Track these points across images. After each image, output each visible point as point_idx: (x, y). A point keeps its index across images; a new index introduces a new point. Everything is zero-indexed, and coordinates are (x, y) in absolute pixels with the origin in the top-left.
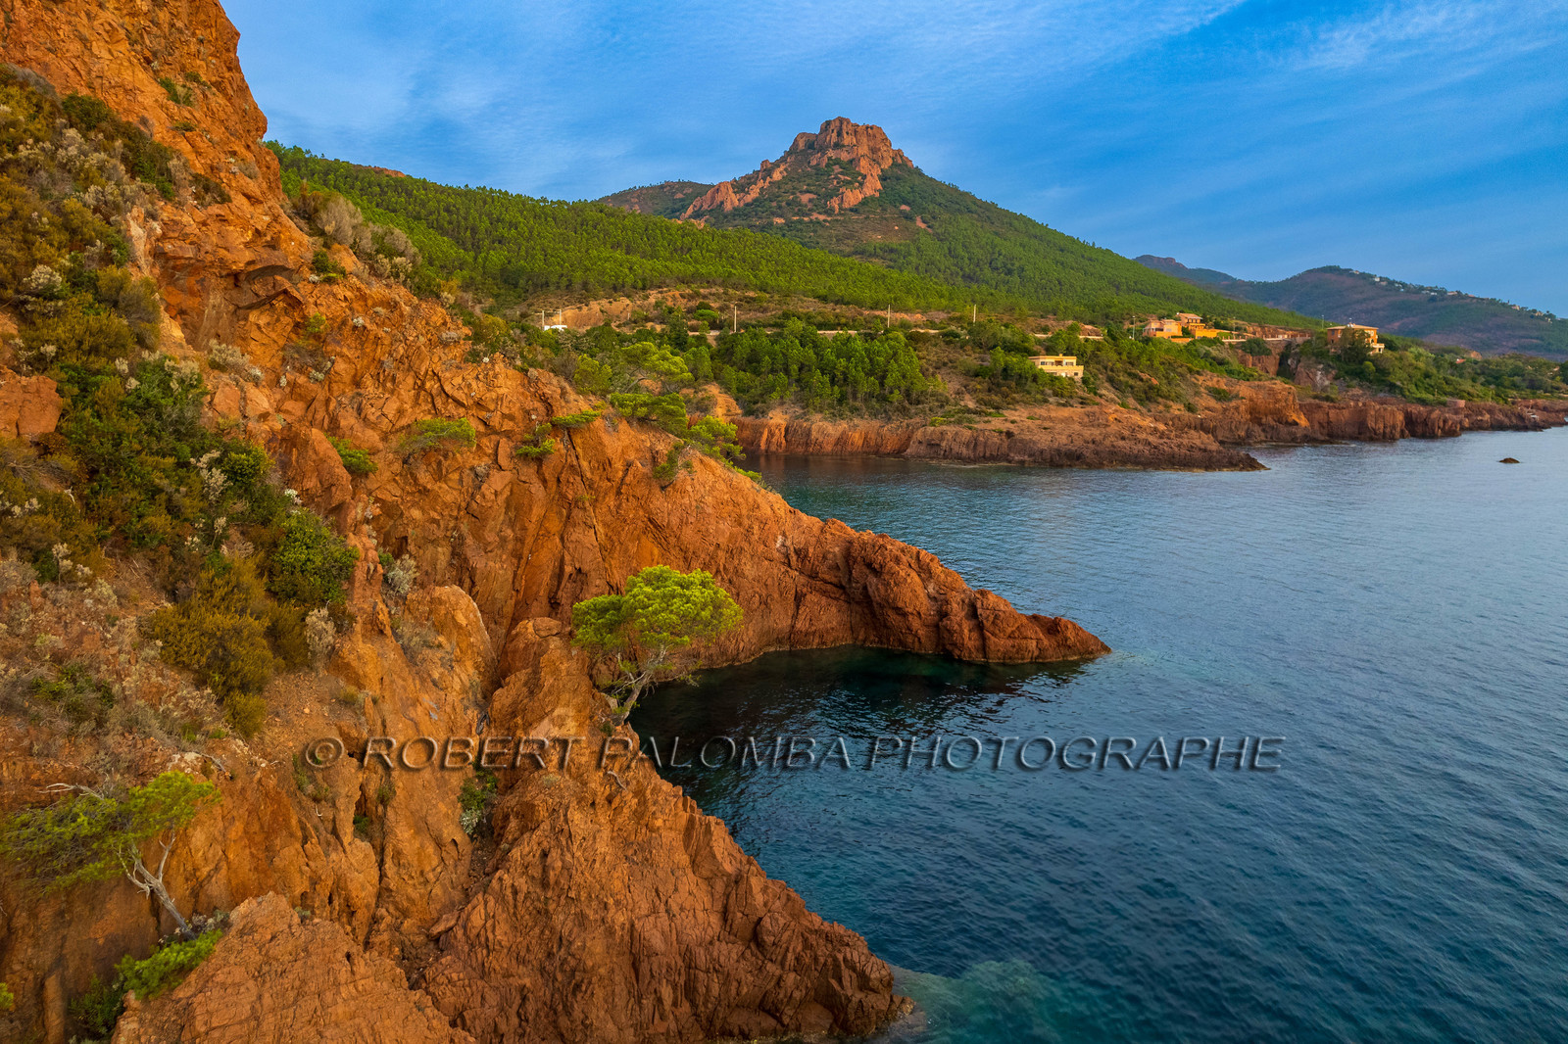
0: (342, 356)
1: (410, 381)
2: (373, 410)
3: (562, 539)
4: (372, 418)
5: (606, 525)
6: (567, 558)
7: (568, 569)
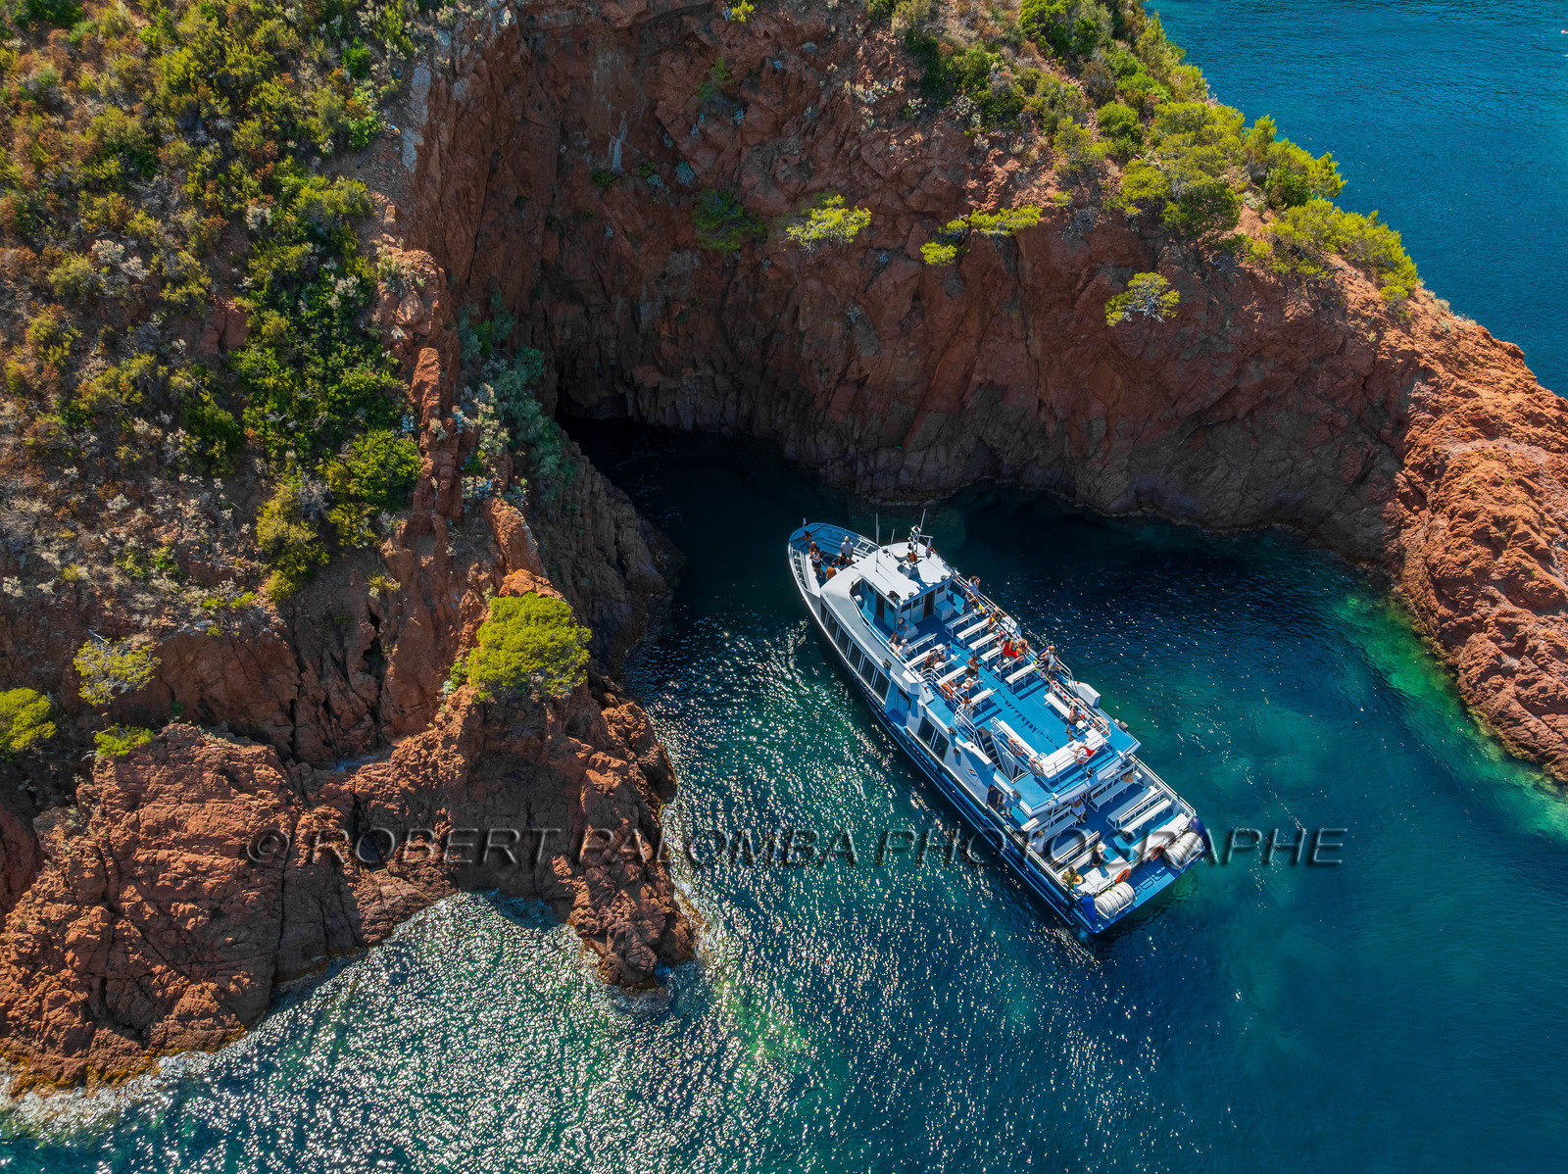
0: (758, 104)
1: (831, 136)
2: (785, 167)
3: (979, 344)
4: (780, 177)
5: (1044, 338)
6: (979, 366)
7: (976, 378)
